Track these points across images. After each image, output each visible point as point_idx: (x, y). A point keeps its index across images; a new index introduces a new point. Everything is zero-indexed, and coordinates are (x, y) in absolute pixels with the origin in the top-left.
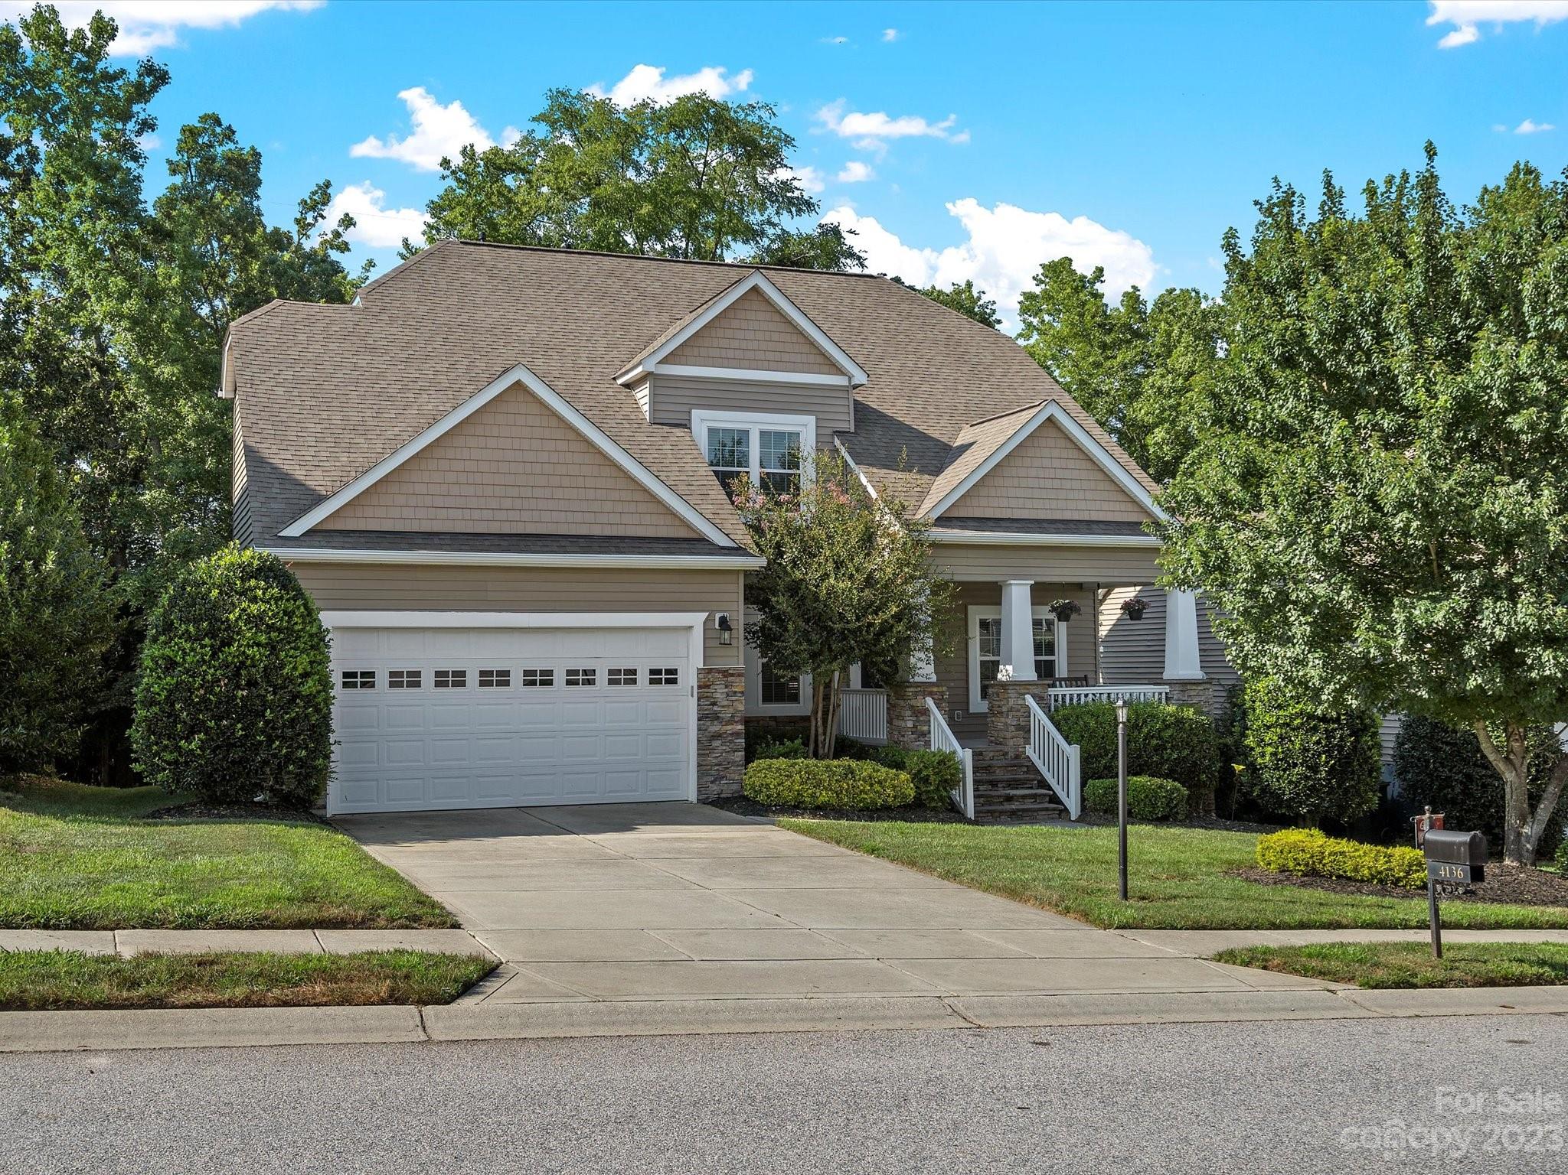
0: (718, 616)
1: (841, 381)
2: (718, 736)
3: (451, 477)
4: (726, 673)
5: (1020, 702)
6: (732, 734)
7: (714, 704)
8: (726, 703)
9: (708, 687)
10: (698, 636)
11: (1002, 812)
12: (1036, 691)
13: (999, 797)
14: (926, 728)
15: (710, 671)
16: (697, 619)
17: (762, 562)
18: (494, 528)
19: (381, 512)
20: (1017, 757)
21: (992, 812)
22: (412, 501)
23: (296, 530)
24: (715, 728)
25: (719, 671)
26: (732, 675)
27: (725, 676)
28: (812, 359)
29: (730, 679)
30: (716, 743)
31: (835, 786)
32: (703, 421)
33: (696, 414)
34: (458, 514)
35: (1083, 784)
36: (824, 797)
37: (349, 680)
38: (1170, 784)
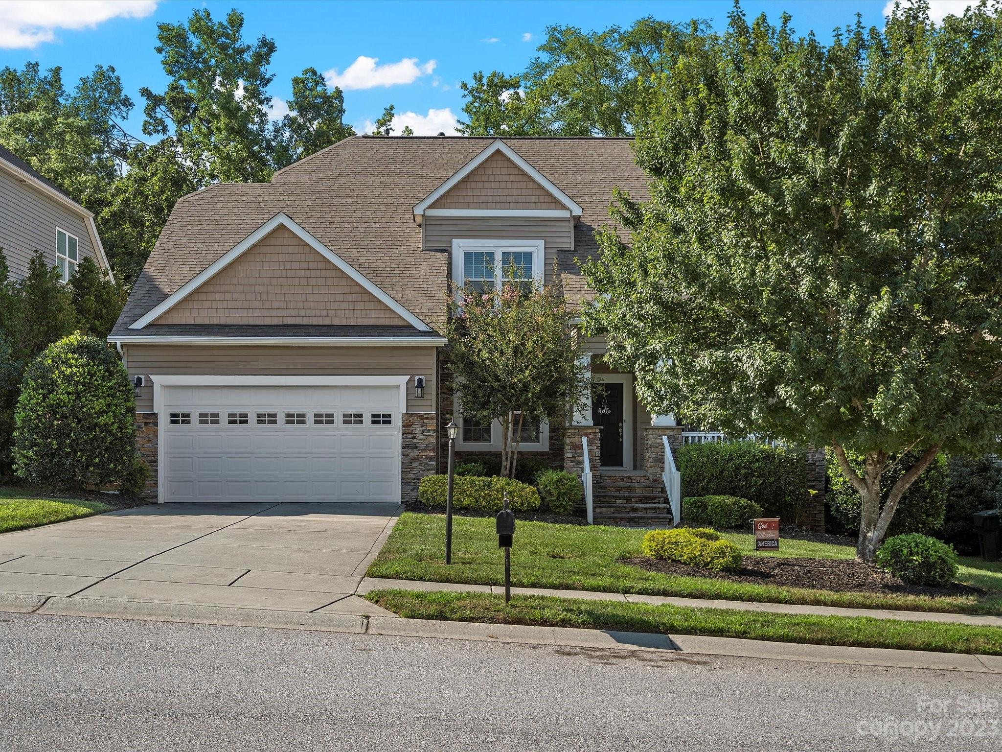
0: (417, 378)
1: (565, 214)
2: (416, 459)
3: (240, 289)
4: (422, 417)
5: (658, 441)
6: (427, 458)
7: (413, 438)
8: (422, 437)
9: (410, 426)
10: (402, 392)
11: (621, 519)
12: (672, 434)
14: (581, 458)
15: (411, 415)
16: (402, 380)
17: (445, 341)
18: (268, 321)
19: (195, 312)
20: (655, 481)
21: (615, 518)
22: (215, 305)
23: (140, 324)
24: (415, 454)
25: (417, 416)
26: (427, 418)
27: (421, 419)
29: (426, 421)
30: (415, 464)
31: (476, 495)
32: (460, 247)
33: (456, 242)
34: (244, 313)
35: (682, 498)
36: (466, 502)
37: (175, 419)
38: (743, 501)
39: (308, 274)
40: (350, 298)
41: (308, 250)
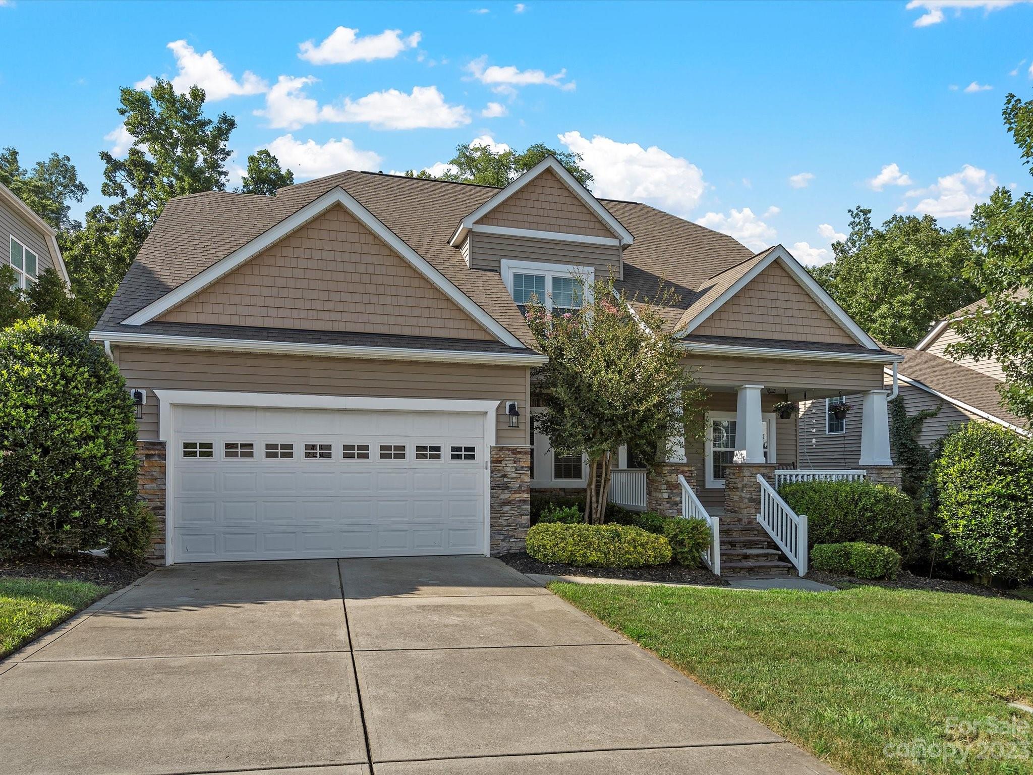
0: (508, 404)
1: (613, 242)
2: (507, 502)
3: (281, 282)
4: (514, 451)
5: (753, 480)
6: (520, 501)
7: (505, 476)
8: (514, 476)
9: (500, 462)
10: (491, 420)
11: (742, 569)
12: (765, 472)
13: (738, 555)
14: (678, 499)
15: (501, 449)
16: (491, 406)
17: (545, 359)
18: (319, 326)
19: (218, 309)
20: (750, 523)
21: (733, 569)
22: (247, 300)
23: (138, 319)
24: (506, 496)
25: (509, 449)
26: (520, 453)
27: (514, 454)
28: (592, 225)
29: (519, 456)
30: (506, 508)
31: (604, 548)
32: (510, 268)
33: (504, 262)
34: (287, 313)
35: (810, 547)
36: (593, 557)
37: (190, 450)
38: (887, 549)
39: (371, 269)
40: (423, 303)
41: (370, 239)
